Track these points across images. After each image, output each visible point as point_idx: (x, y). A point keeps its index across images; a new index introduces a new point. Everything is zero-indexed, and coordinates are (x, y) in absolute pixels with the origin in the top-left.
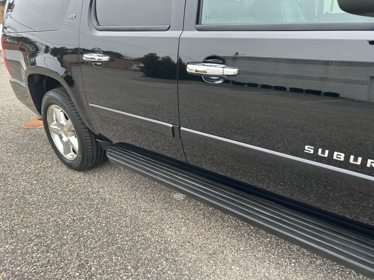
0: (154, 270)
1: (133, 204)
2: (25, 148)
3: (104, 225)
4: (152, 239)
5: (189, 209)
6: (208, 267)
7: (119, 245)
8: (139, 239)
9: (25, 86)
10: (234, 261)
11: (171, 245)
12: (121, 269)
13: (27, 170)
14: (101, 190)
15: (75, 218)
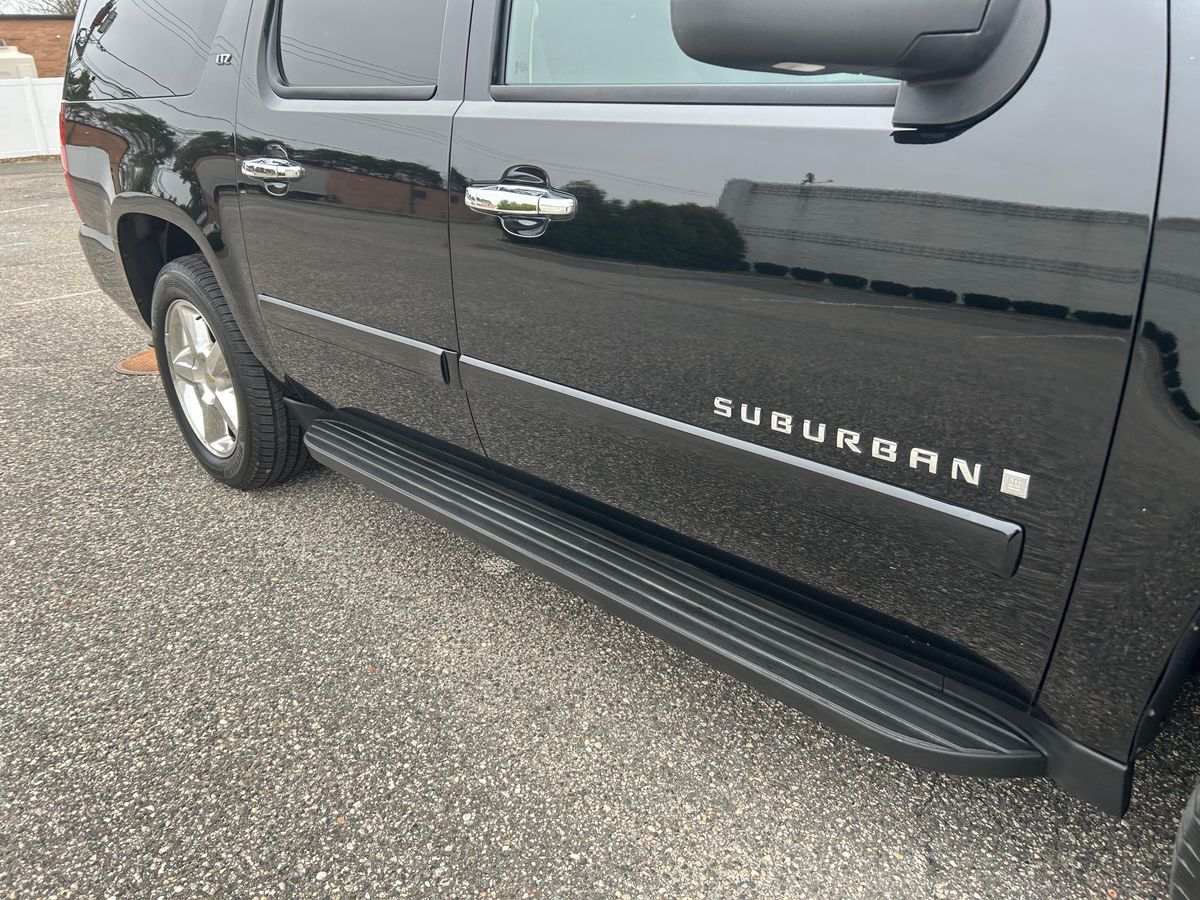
0: (378, 736)
1: (368, 578)
2: (111, 424)
3: (276, 623)
4: (394, 664)
5: (514, 598)
7: (304, 674)
8: (360, 662)
9: (113, 249)
10: (594, 727)
11: (440, 681)
12: (293, 727)
13: (106, 481)
14: (291, 541)
15: (205, 604)
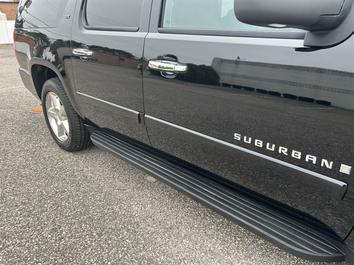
0: (115, 238)
1: (110, 182)
2: (28, 129)
3: (81, 198)
4: (120, 212)
5: (158, 190)
6: (162, 239)
7: (90, 216)
8: (109, 212)
10: (186, 235)
11: (135, 219)
12: (87, 235)
14: (85, 169)
15: (58, 191)
